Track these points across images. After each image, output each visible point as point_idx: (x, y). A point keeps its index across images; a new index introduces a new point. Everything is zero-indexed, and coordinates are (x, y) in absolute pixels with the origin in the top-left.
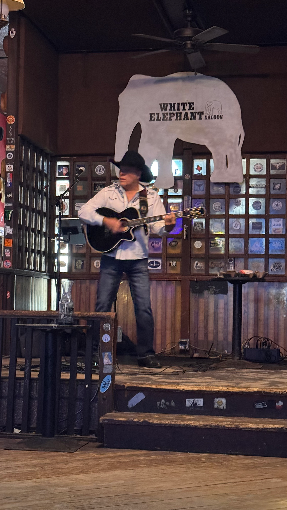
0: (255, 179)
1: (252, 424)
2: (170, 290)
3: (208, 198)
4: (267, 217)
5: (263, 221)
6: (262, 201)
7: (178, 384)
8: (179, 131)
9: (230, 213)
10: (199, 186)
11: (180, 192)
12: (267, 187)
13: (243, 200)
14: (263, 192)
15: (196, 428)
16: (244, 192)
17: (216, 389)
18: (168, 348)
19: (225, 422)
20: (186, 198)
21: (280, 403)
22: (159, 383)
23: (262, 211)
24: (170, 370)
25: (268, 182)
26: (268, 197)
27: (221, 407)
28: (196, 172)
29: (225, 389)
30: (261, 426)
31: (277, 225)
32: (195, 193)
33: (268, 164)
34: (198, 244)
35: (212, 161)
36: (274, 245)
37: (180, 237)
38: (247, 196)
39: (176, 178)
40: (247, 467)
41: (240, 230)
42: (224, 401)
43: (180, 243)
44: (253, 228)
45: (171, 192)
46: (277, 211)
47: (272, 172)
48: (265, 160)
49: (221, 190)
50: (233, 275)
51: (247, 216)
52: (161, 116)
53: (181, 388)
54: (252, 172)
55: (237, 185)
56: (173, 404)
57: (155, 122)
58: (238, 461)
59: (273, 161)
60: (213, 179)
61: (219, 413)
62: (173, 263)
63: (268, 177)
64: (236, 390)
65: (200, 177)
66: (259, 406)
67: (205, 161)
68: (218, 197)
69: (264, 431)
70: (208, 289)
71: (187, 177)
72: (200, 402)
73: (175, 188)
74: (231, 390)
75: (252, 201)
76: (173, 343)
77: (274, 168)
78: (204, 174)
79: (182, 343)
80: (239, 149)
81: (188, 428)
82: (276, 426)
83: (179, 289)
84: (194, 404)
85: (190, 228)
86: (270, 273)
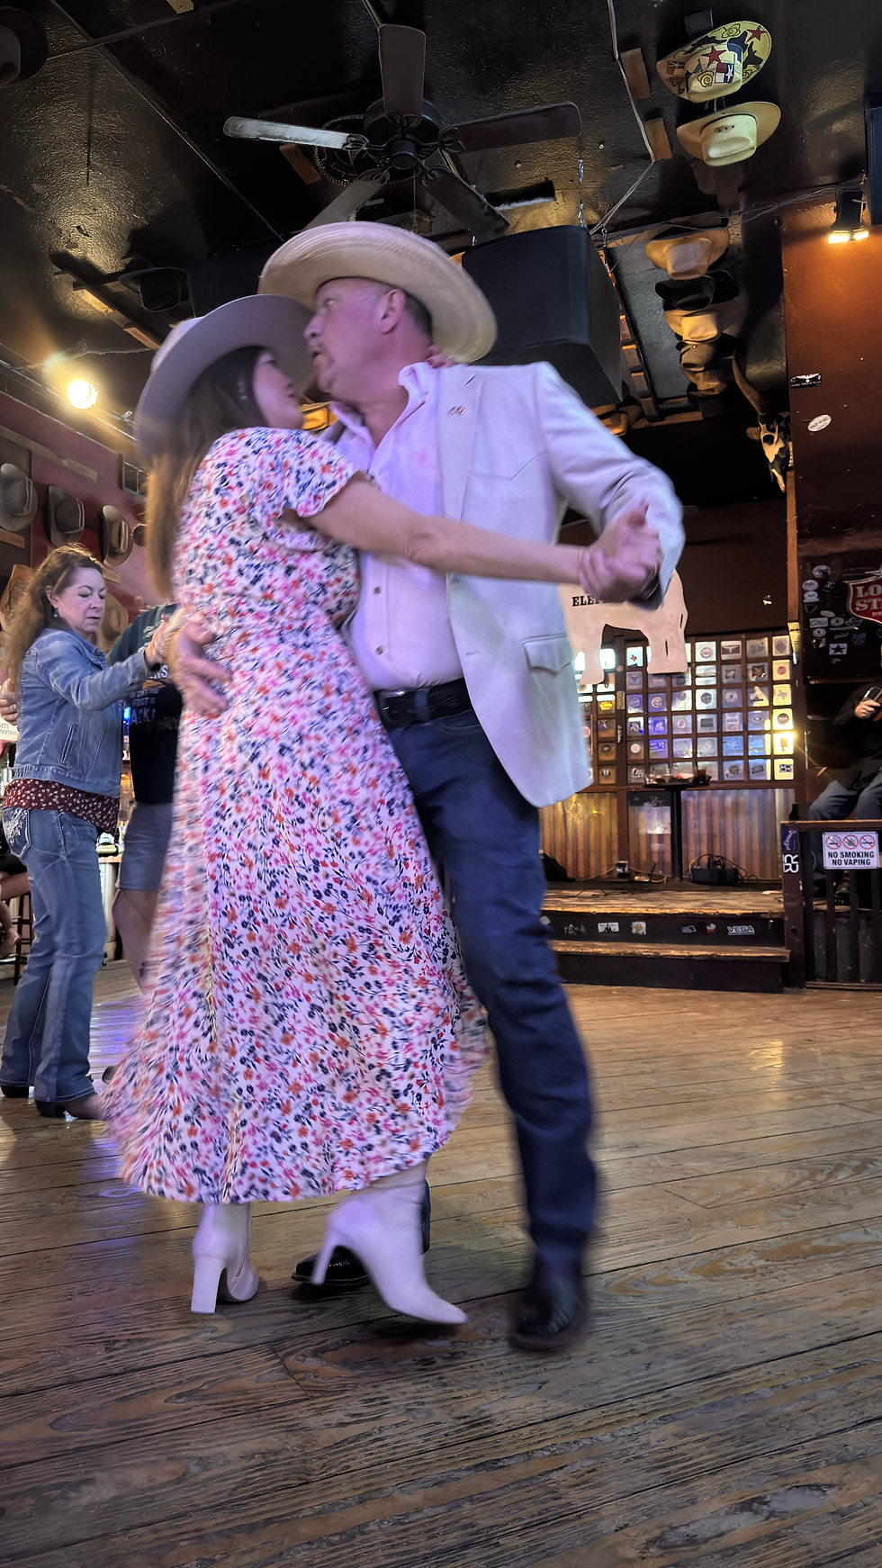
0: (703, 667)
1: (674, 951)
2: (604, 803)
3: (646, 693)
4: (720, 711)
5: (714, 717)
6: (713, 692)
7: (589, 906)
8: (608, 615)
9: (673, 709)
10: (634, 679)
11: (612, 687)
12: (718, 676)
13: (689, 693)
14: (713, 681)
15: (607, 956)
16: (689, 683)
17: (634, 911)
18: (605, 871)
19: (643, 949)
20: (619, 693)
21: (712, 927)
22: (568, 905)
23: (712, 704)
24: (590, 893)
25: (719, 670)
26: (720, 687)
27: (641, 932)
28: (630, 663)
29: (644, 911)
30: (686, 953)
31: (732, 721)
32: (629, 687)
33: (718, 647)
34: (636, 748)
35: (648, 648)
36: (728, 744)
37: (614, 740)
38: (694, 688)
39: (606, 673)
40: (664, 1001)
41: (686, 729)
42: (643, 924)
43: (613, 748)
44: (702, 726)
45: (601, 688)
46: (732, 703)
47: (724, 657)
48: (714, 643)
49: (661, 682)
50: (667, 781)
51: (694, 712)
52: (586, 599)
53: (592, 910)
54: (698, 659)
55: (681, 675)
56: (583, 929)
57: (580, 607)
58: (657, 995)
59: (724, 644)
60: (650, 670)
61: (638, 939)
62: (606, 772)
63: (719, 663)
64: (658, 911)
65: (635, 668)
66: (687, 930)
67: (641, 648)
68: (658, 691)
69: (689, 959)
70: (650, 801)
71: (620, 669)
72: (615, 927)
73: (606, 682)
74: (651, 911)
75: (699, 693)
76: (610, 865)
77: (726, 652)
78: (640, 664)
79: (620, 865)
80: (681, 632)
81: (598, 956)
82: (704, 953)
83: (615, 801)
84: (608, 929)
85: (624, 730)
86: (726, 778)
